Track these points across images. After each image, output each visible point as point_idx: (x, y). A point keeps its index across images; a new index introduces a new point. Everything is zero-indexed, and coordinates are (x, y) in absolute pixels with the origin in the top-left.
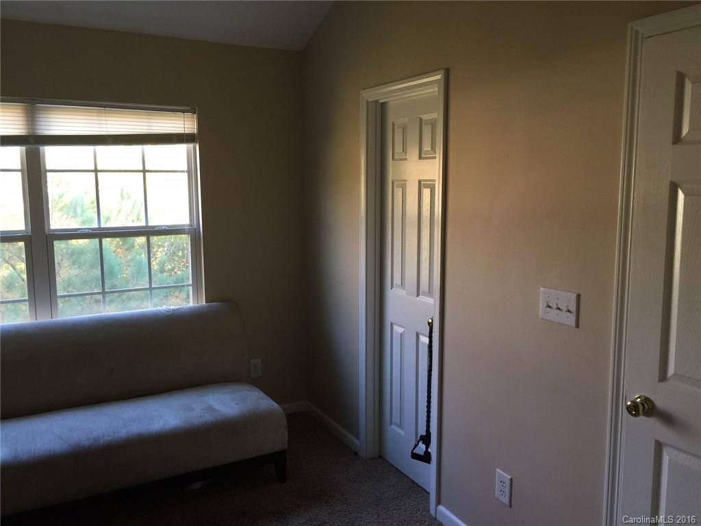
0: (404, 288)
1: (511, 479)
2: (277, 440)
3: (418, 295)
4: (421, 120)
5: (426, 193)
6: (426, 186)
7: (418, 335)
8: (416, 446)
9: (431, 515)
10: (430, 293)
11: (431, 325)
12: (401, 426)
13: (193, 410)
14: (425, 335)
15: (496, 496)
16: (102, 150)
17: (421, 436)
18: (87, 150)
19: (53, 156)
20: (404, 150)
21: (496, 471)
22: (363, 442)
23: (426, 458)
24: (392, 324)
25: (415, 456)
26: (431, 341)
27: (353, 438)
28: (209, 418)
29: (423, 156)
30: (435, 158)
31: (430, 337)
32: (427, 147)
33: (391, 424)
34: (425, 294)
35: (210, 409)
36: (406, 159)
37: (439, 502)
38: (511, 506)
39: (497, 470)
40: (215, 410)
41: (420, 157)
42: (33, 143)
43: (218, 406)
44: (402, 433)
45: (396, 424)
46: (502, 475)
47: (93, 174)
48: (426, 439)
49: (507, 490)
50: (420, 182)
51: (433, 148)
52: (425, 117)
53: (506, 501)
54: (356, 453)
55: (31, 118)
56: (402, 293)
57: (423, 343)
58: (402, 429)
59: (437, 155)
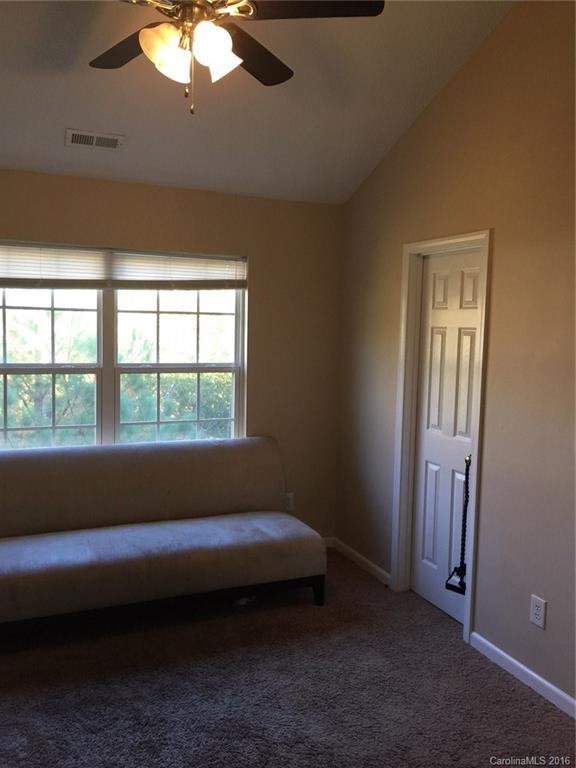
0: (440, 429)
1: (546, 603)
2: (317, 565)
3: (455, 435)
4: (463, 273)
5: (466, 340)
6: (466, 334)
7: (453, 472)
8: (451, 577)
9: (464, 642)
10: (467, 433)
11: (468, 463)
12: (432, 560)
13: (242, 531)
14: (461, 473)
15: (531, 619)
16: (164, 294)
17: (456, 569)
18: (152, 294)
19: (124, 297)
20: (445, 300)
21: (530, 596)
22: (394, 577)
23: (461, 589)
24: (427, 462)
25: (449, 587)
26: (467, 478)
27: (384, 572)
28: (258, 538)
29: (464, 306)
30: (476, 308)
31: (467, 475)
32: (468, 297)
33: (423, 558)
34: (461, 433)
35: (257, 531)
36: (446, 308)
37: (472, 629)
38: (545, 629)
39: (533, 596)
40: (262, 533)
41: (461, 307)
42: (108, 286)
43: (265, 530)
44: (435, 567)
45: (428, 559)
46: (537, 599)
47: (155, 315)
48: (461, 571)
49: (542, 614)
50: (460, 330)
51: (475, 299)
52: (466, 270)
53: (540, 623)
54: (387, 586)
55: (109, 265)
56: (439, 433)
57: (458, 480)
58: (436, 564)
59: (479, 306)
